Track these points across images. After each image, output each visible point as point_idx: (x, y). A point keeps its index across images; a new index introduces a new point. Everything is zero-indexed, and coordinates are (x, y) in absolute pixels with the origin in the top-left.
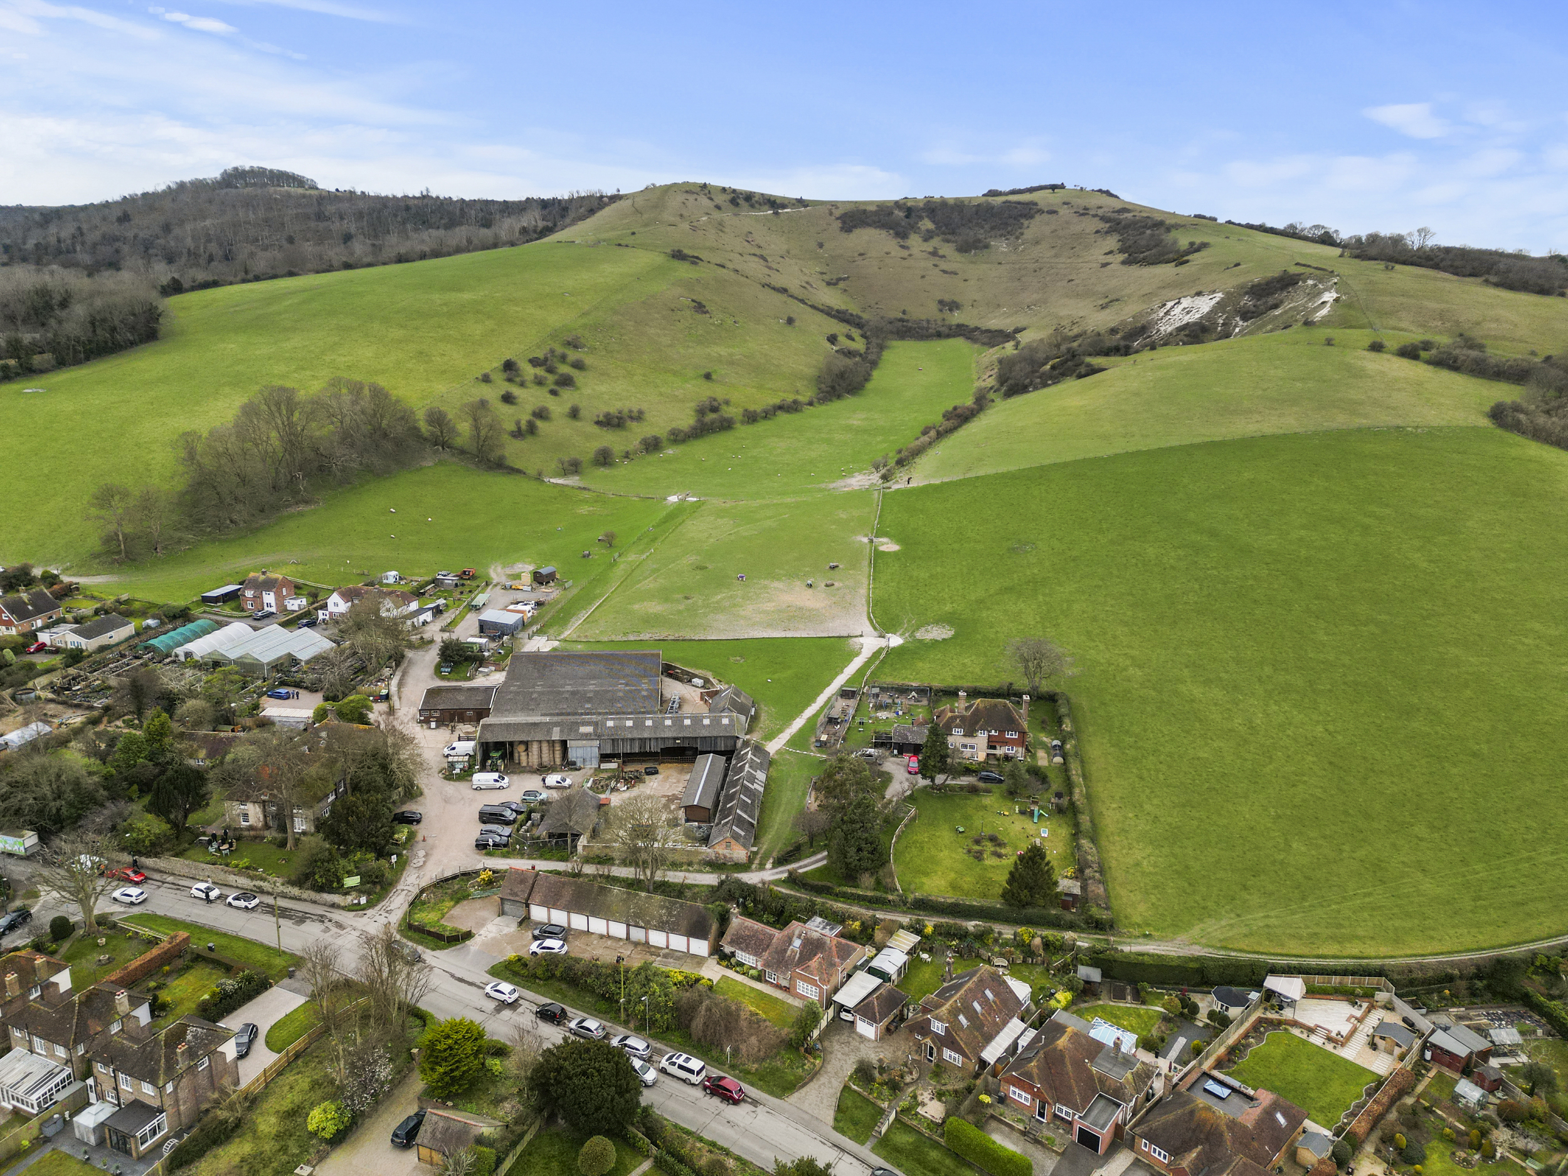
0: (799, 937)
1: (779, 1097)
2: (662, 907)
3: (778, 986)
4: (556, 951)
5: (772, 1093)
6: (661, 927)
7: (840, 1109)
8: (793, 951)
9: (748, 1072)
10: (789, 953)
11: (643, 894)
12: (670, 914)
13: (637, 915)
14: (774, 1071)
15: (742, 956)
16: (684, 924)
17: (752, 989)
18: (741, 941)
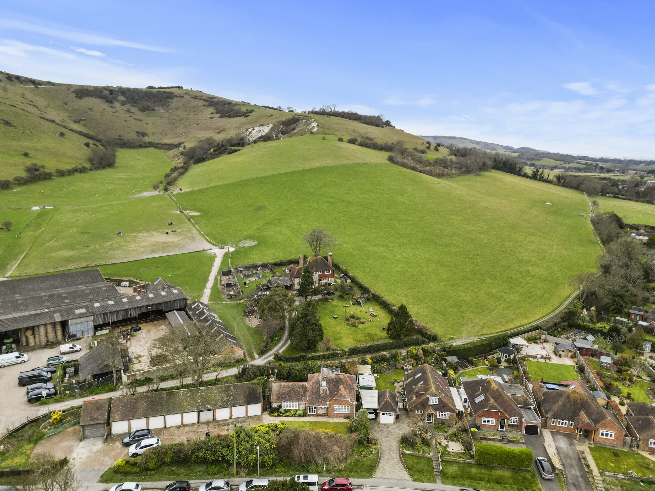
0: (323, 380)
1: (370, 477)
2: (221, 392)
3: (318, 415)
4: (155, 445)
5: (364, 477)
6: (226, 404)
7: (409, 469)
8: (323, 390)
9: (340, 471)
10: (321, 391)
11: (203, 388)
12: (228, 395)
13: (203, 403)
14: (356, 463)
15: (286, 405)
16: (241, 398)
17: (305, 422)
18: (282, 396)
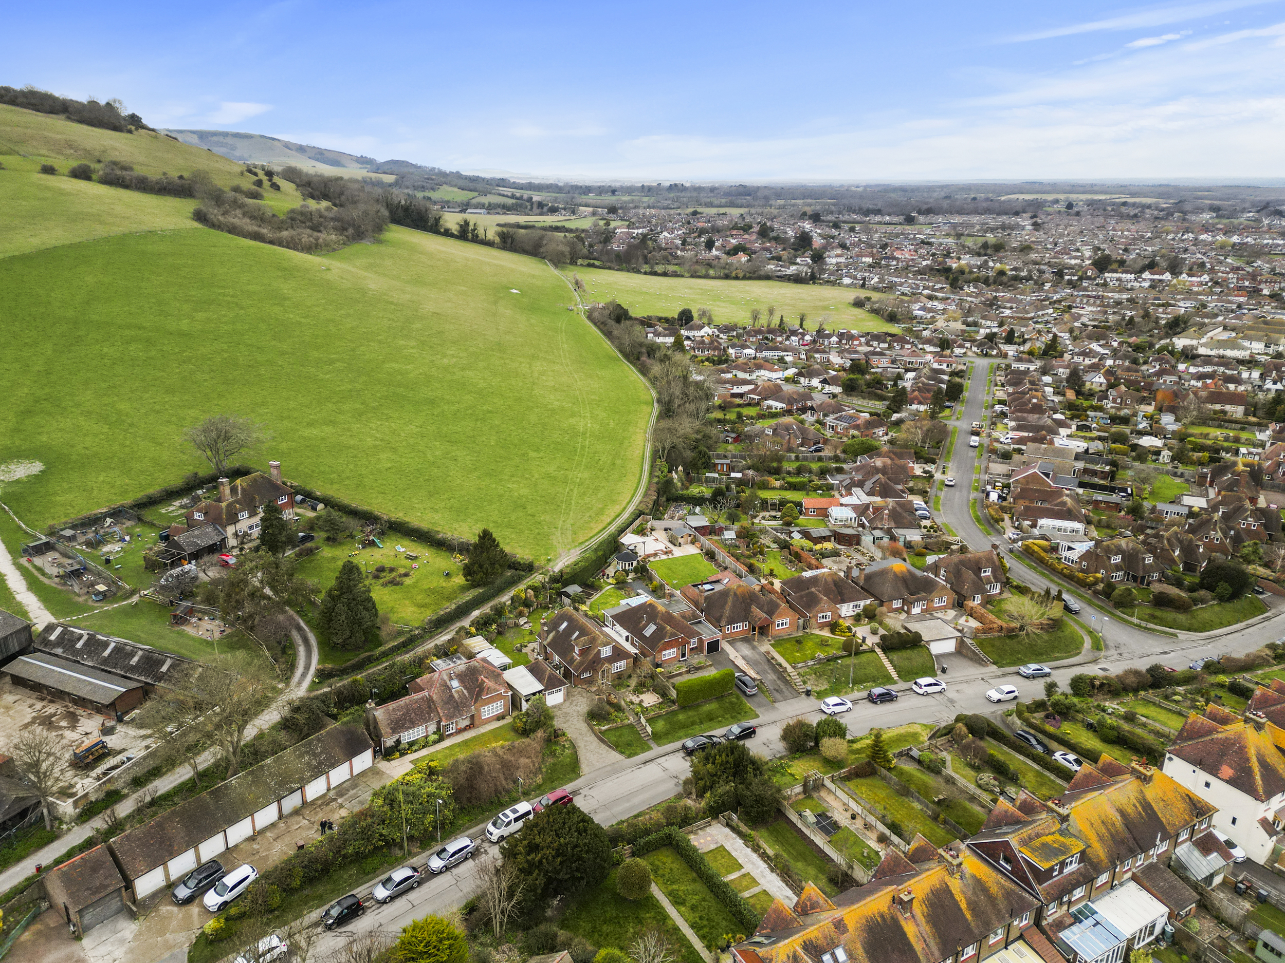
0: (451, 679)
1: (578, 776)
2: (301, 756)
3: (460, 731)
5: (571, 780)
6: (319, 771)
8: (458, 692)
9: (539, 787)
10: (456, 696)
11: (269, 761)
12: (315, 755)
13: (282, 784)
14: (553, 768)
15: (407, 736)
16: (337, 752)
17: (450, 748)
18: (399, 725)
